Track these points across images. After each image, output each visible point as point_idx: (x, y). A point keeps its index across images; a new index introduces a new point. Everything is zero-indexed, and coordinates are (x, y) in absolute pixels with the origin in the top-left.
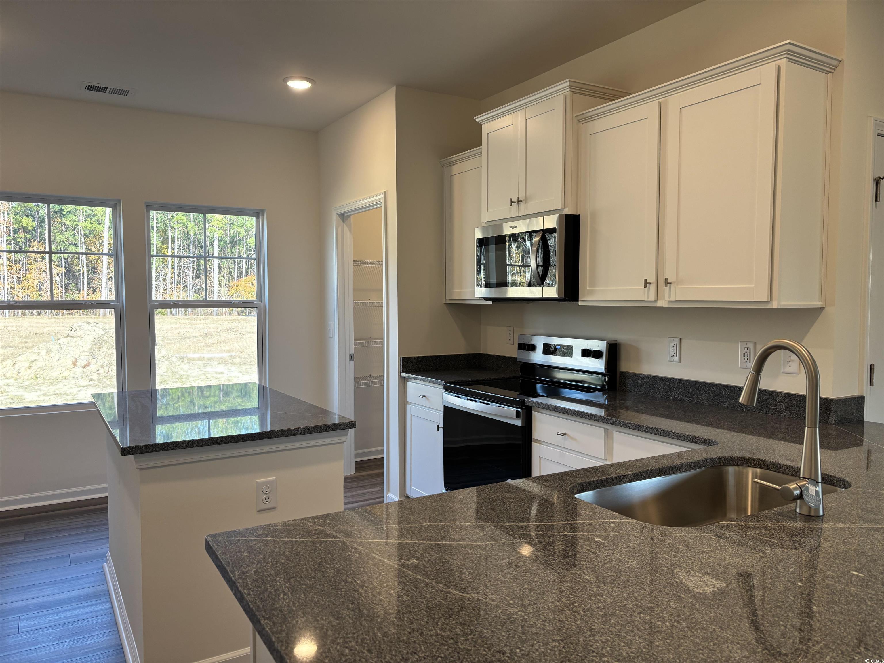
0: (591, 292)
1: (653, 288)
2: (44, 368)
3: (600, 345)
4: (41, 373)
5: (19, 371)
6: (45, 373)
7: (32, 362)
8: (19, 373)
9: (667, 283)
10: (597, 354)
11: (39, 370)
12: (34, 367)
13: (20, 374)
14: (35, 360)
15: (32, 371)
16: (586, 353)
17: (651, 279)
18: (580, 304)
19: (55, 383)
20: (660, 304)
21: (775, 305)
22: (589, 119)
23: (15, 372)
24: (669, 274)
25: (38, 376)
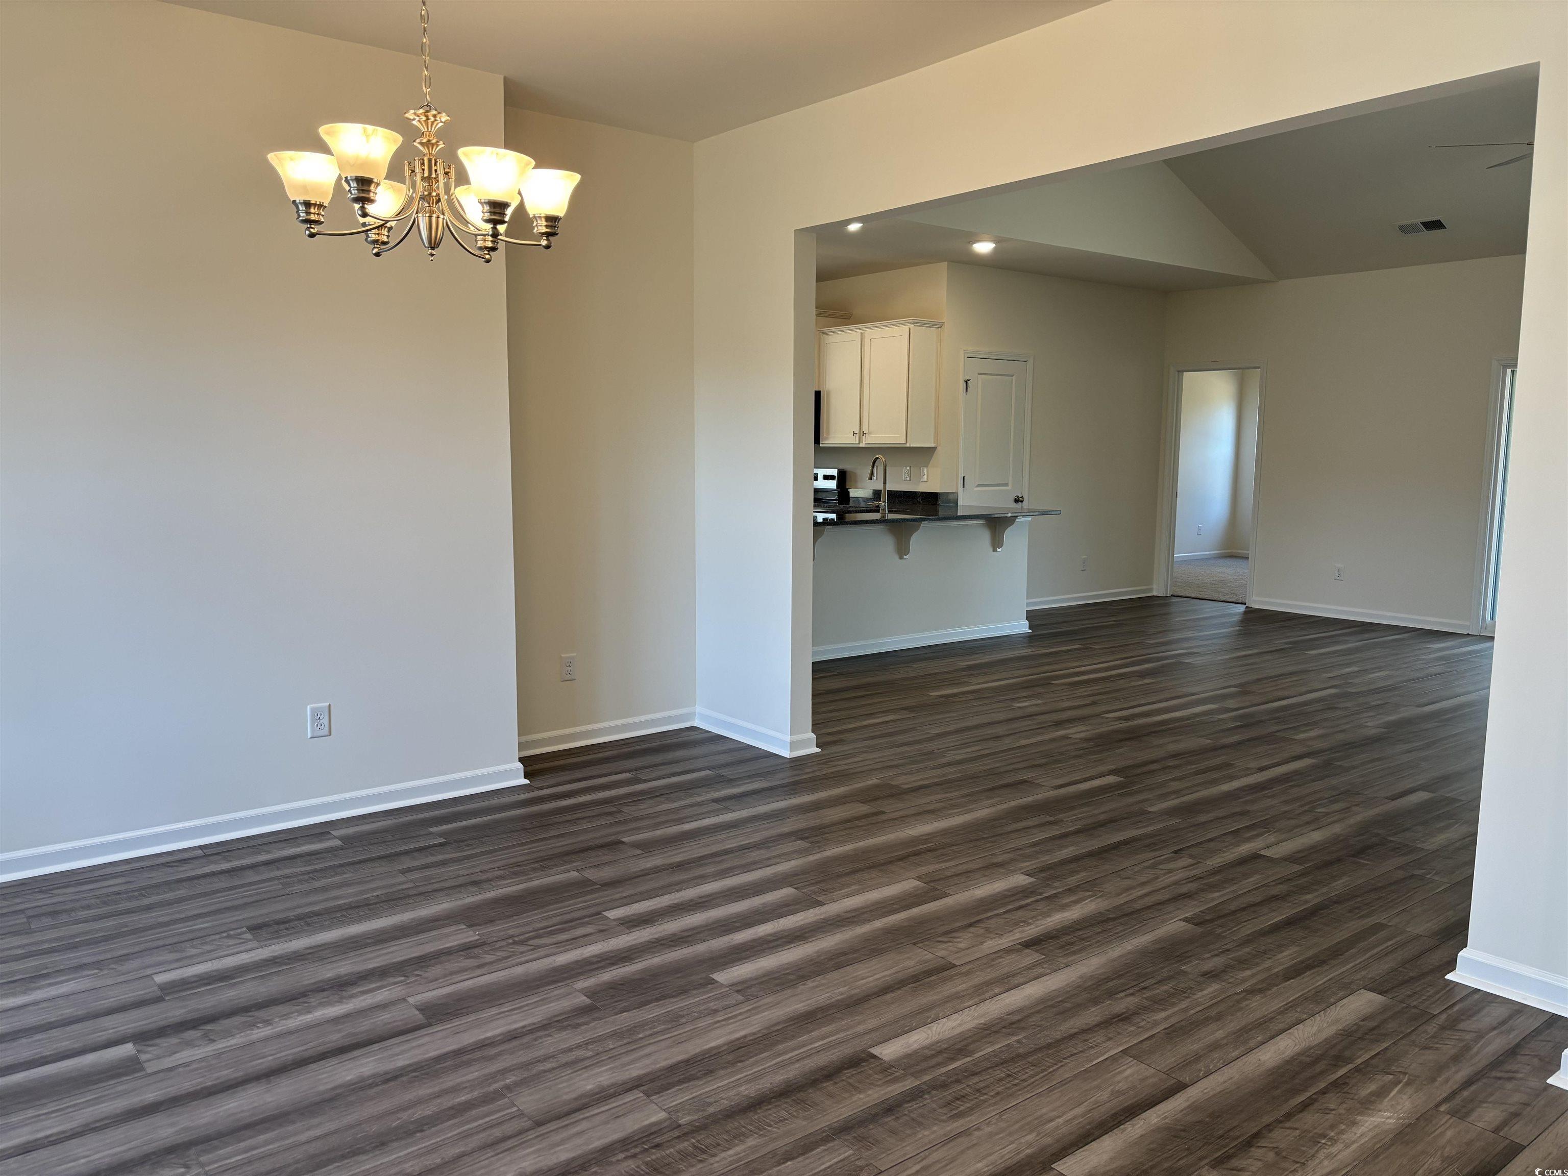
0: (827, 439)
1: (858, 435)
3: (834, 472)
9: (863, 433)
10: (832, 478)
16: (826, 477)
17: (857, 431)
18: (821, 445)
20: (861, 445)
21: (908, 445)
22: (826, 333)
24: (865, 429)
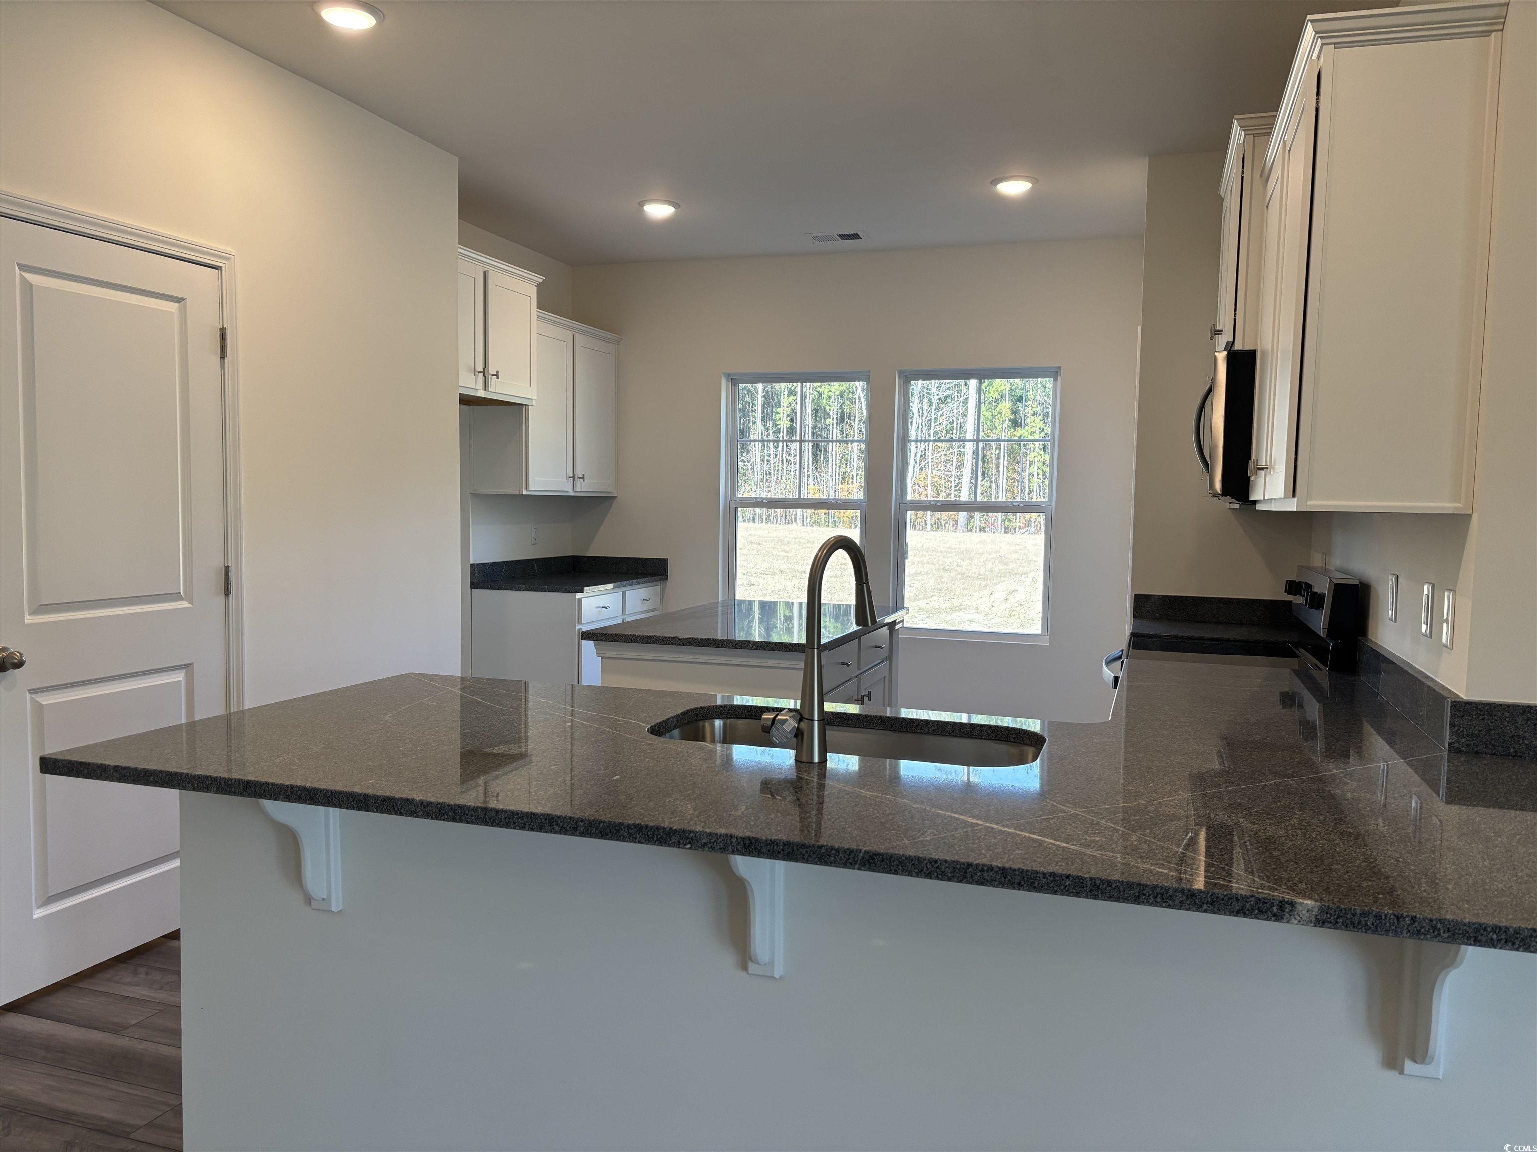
2: (1023, 603)
4: (1017, 610)
5: (993, 605)
6: (1022, 611)
7: (1010, 593)
8: (993, 606)
11: (1016, 605)
12: (1012, 600)
13: (993, 609)
14: (1014, 591)
15: (1007, 606)
19: (1028, 625)
23: (989, 605)
25: (1013, 614)
